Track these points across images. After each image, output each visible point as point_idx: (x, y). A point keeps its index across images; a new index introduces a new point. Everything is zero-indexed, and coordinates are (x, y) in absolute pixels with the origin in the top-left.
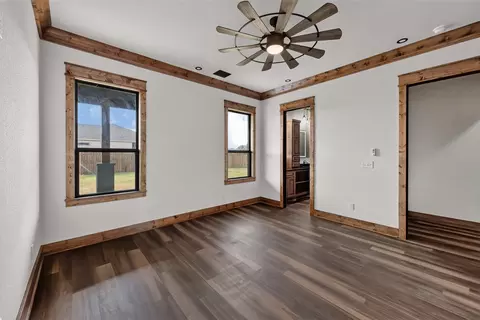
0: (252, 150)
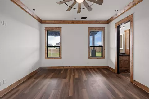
0: (103, 46)
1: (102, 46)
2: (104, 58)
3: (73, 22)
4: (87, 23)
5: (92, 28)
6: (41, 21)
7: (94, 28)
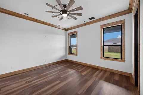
1: (121, 45)
2: (124, 61)
3: (85, 24)
4: (99, 21)
5: (105, 24)
6: (66, 30)
7: (108, 24)
